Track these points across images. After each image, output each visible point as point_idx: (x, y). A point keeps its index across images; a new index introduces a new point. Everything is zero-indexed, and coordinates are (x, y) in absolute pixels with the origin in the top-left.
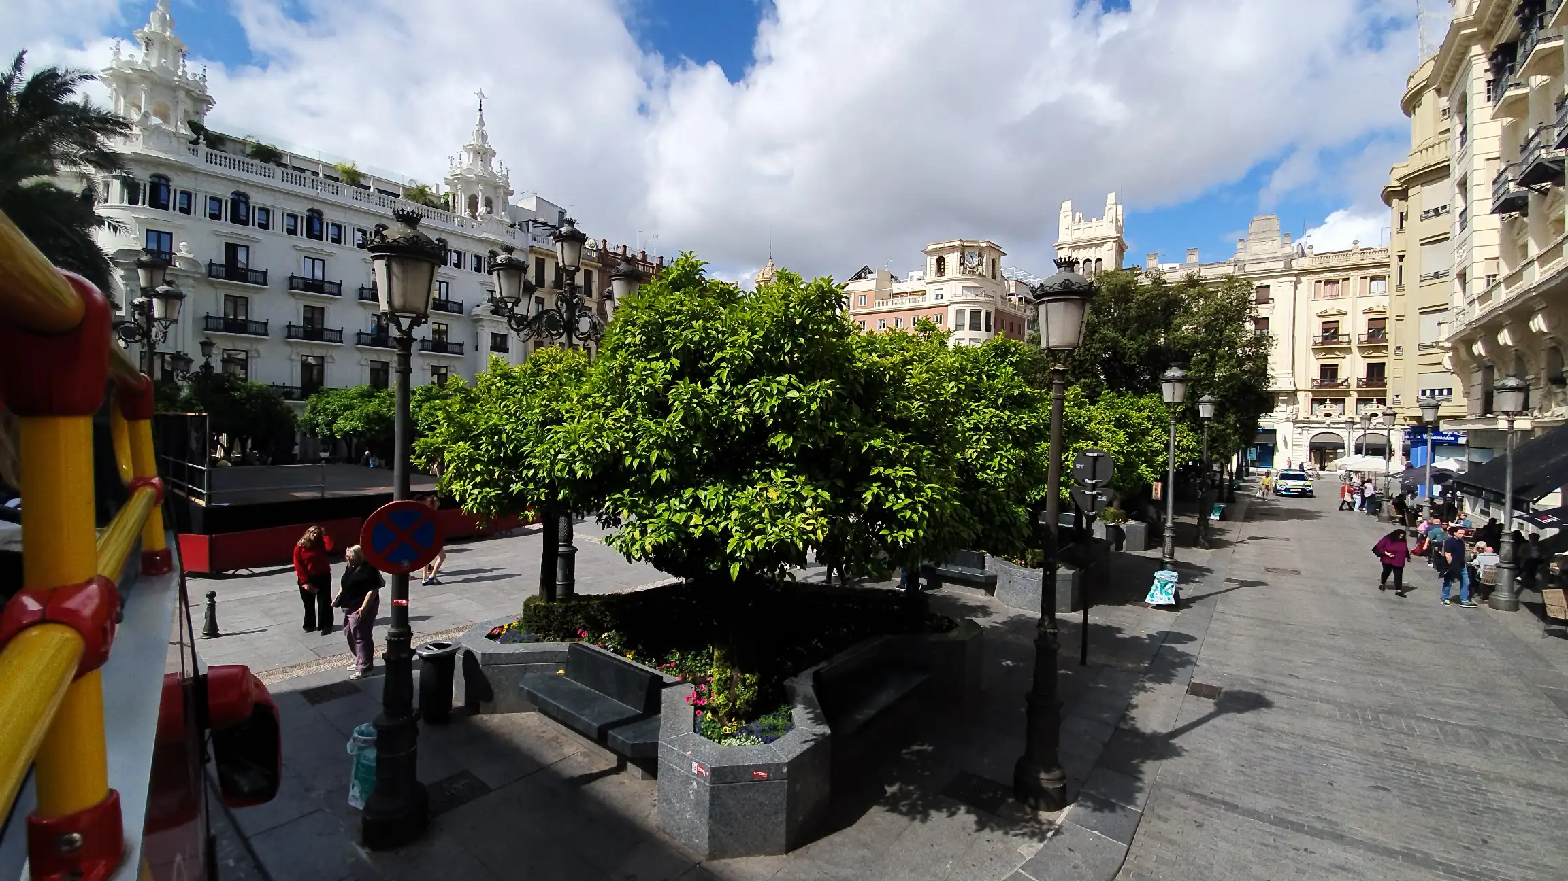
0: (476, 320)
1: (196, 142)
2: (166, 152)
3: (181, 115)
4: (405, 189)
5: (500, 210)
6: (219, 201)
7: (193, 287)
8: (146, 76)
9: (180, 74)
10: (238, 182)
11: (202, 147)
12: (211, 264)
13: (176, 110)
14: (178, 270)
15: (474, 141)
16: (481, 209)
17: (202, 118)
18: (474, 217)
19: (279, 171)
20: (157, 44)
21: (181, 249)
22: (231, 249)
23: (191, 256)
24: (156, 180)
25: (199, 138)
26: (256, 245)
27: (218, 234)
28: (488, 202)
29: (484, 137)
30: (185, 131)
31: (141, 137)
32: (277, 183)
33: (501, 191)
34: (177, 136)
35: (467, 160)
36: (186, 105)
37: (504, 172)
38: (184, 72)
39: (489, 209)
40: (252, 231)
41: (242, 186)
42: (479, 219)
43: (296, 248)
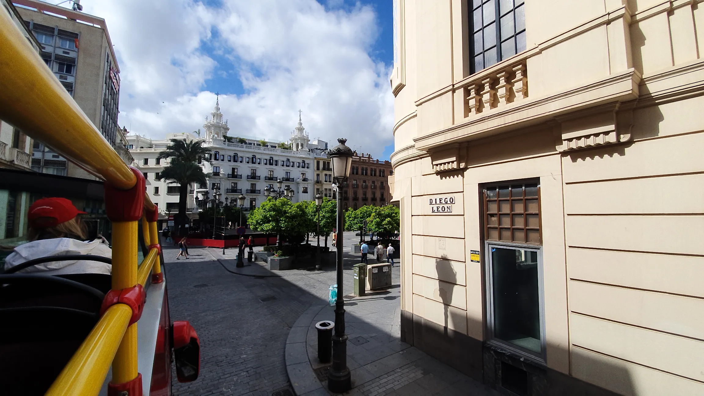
0: (298, 183)
1: (225, 141)
2: (218, 145)
3: (222, 134)
4: (279, 144)
5: (306, 147)
6: (231, 156)
7: (224, 181)
8: (213, 125)
9: (221, 123)
10: (235, 150)
11: (227, 142)
12: (228, 174)
13: (220, 133)
14: (221, 177)
15: (298, 126)
16: (300, 147)
17: (226, 134)
18: (297, 150)
19: (245, 146)
20: (216, 116)
21: (222, 171)
22: (233, 169)
23: (224, 173)
24: (216, 153)
25: (226, 140)
26: (239, 167)
27: (230, 166)
28: (302, 145)
29: (301, 124)
30: (223, 139)
31: (212, 142)
32: (244, 149)
33: (306, 141)
34: (221, 140)
35: (297, 132)
36: (223, 131)
37: (307, 134)
38: (222, 123)
39: (302, 147)
40: (238, 164)
41: (236, 151)
42: (299, 151)
43: (249, 167)
